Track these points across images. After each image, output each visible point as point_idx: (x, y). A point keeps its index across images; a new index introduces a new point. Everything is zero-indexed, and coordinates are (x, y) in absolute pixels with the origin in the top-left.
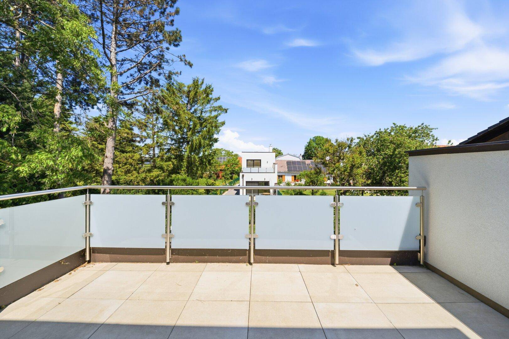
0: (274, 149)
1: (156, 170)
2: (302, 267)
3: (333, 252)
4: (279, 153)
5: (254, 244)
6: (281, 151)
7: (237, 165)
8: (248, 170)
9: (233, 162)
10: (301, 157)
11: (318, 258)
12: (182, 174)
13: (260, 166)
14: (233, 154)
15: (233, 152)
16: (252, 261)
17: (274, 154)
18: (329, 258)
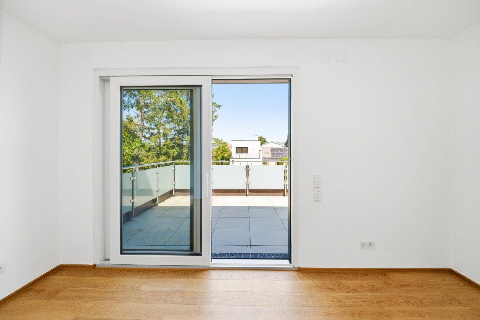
0: (259, 137)
1: (162, 156)
2: (270, 197)
3: (284, 190)
4: (263, 141)
5: (249, 187)
6: (266, 139)
7: (226, 152)
8: (237, 156)
9: (223, 149)
10: (284, 145)
11: (277, 193)
12: (184, 159)
13: (248, 153)
14: (222, 142)
15: (222, 140)
16: (248, 194)
17: (260, 142)
18: (282, 193)
